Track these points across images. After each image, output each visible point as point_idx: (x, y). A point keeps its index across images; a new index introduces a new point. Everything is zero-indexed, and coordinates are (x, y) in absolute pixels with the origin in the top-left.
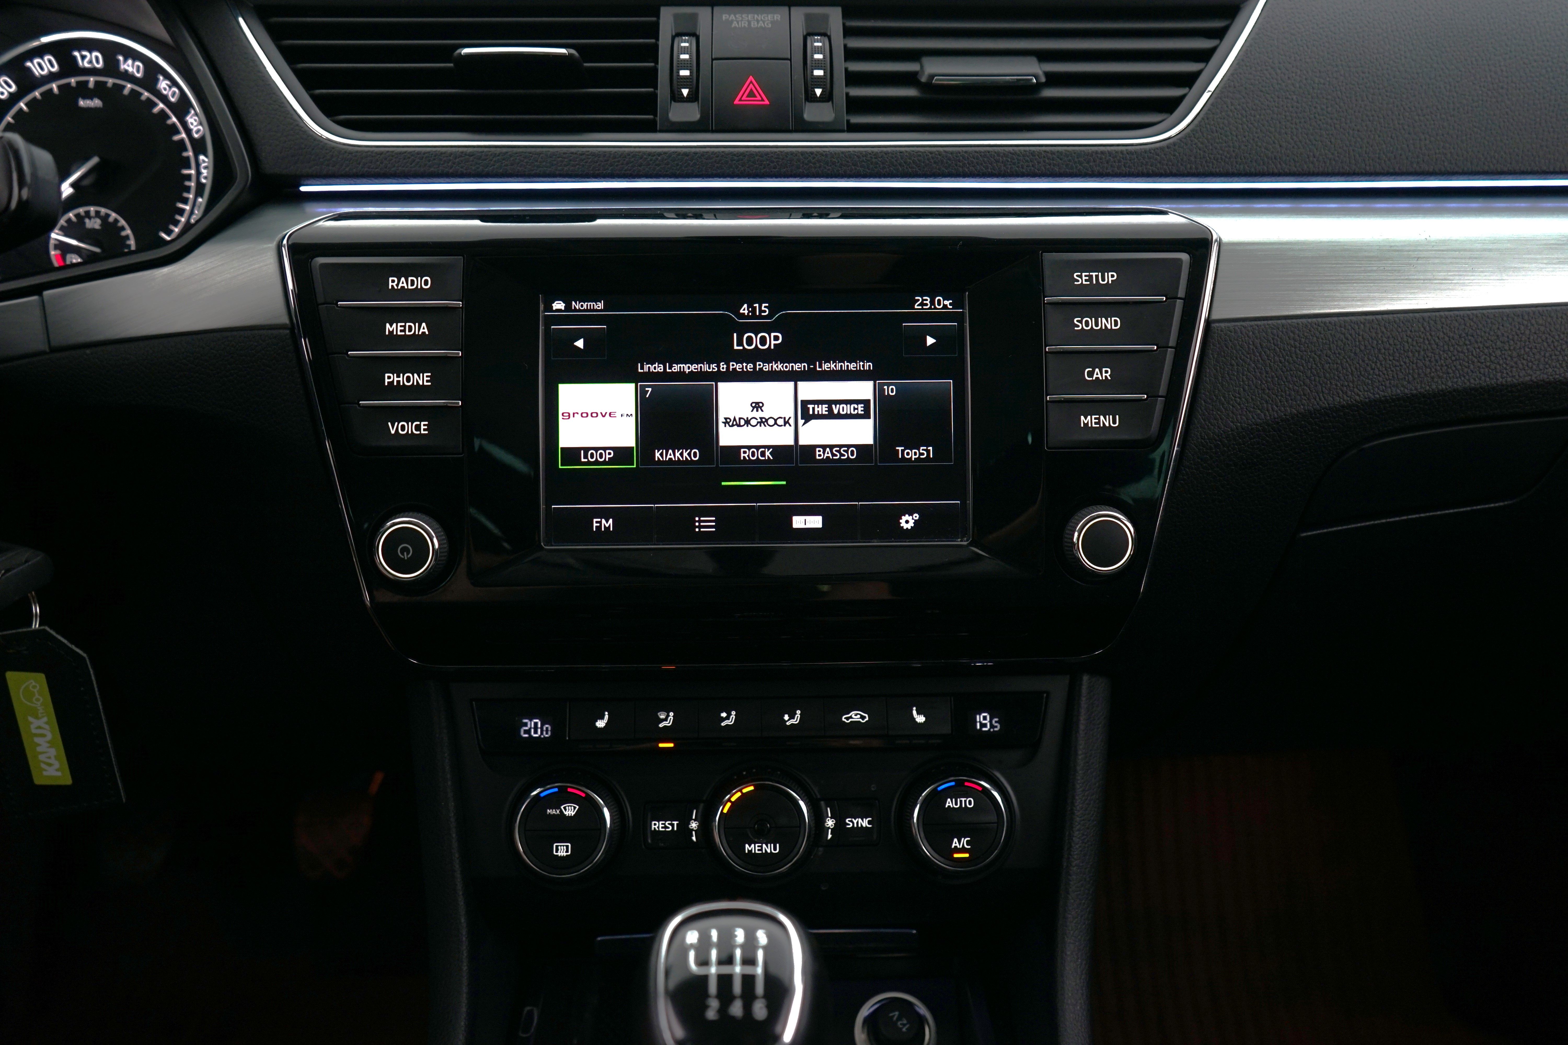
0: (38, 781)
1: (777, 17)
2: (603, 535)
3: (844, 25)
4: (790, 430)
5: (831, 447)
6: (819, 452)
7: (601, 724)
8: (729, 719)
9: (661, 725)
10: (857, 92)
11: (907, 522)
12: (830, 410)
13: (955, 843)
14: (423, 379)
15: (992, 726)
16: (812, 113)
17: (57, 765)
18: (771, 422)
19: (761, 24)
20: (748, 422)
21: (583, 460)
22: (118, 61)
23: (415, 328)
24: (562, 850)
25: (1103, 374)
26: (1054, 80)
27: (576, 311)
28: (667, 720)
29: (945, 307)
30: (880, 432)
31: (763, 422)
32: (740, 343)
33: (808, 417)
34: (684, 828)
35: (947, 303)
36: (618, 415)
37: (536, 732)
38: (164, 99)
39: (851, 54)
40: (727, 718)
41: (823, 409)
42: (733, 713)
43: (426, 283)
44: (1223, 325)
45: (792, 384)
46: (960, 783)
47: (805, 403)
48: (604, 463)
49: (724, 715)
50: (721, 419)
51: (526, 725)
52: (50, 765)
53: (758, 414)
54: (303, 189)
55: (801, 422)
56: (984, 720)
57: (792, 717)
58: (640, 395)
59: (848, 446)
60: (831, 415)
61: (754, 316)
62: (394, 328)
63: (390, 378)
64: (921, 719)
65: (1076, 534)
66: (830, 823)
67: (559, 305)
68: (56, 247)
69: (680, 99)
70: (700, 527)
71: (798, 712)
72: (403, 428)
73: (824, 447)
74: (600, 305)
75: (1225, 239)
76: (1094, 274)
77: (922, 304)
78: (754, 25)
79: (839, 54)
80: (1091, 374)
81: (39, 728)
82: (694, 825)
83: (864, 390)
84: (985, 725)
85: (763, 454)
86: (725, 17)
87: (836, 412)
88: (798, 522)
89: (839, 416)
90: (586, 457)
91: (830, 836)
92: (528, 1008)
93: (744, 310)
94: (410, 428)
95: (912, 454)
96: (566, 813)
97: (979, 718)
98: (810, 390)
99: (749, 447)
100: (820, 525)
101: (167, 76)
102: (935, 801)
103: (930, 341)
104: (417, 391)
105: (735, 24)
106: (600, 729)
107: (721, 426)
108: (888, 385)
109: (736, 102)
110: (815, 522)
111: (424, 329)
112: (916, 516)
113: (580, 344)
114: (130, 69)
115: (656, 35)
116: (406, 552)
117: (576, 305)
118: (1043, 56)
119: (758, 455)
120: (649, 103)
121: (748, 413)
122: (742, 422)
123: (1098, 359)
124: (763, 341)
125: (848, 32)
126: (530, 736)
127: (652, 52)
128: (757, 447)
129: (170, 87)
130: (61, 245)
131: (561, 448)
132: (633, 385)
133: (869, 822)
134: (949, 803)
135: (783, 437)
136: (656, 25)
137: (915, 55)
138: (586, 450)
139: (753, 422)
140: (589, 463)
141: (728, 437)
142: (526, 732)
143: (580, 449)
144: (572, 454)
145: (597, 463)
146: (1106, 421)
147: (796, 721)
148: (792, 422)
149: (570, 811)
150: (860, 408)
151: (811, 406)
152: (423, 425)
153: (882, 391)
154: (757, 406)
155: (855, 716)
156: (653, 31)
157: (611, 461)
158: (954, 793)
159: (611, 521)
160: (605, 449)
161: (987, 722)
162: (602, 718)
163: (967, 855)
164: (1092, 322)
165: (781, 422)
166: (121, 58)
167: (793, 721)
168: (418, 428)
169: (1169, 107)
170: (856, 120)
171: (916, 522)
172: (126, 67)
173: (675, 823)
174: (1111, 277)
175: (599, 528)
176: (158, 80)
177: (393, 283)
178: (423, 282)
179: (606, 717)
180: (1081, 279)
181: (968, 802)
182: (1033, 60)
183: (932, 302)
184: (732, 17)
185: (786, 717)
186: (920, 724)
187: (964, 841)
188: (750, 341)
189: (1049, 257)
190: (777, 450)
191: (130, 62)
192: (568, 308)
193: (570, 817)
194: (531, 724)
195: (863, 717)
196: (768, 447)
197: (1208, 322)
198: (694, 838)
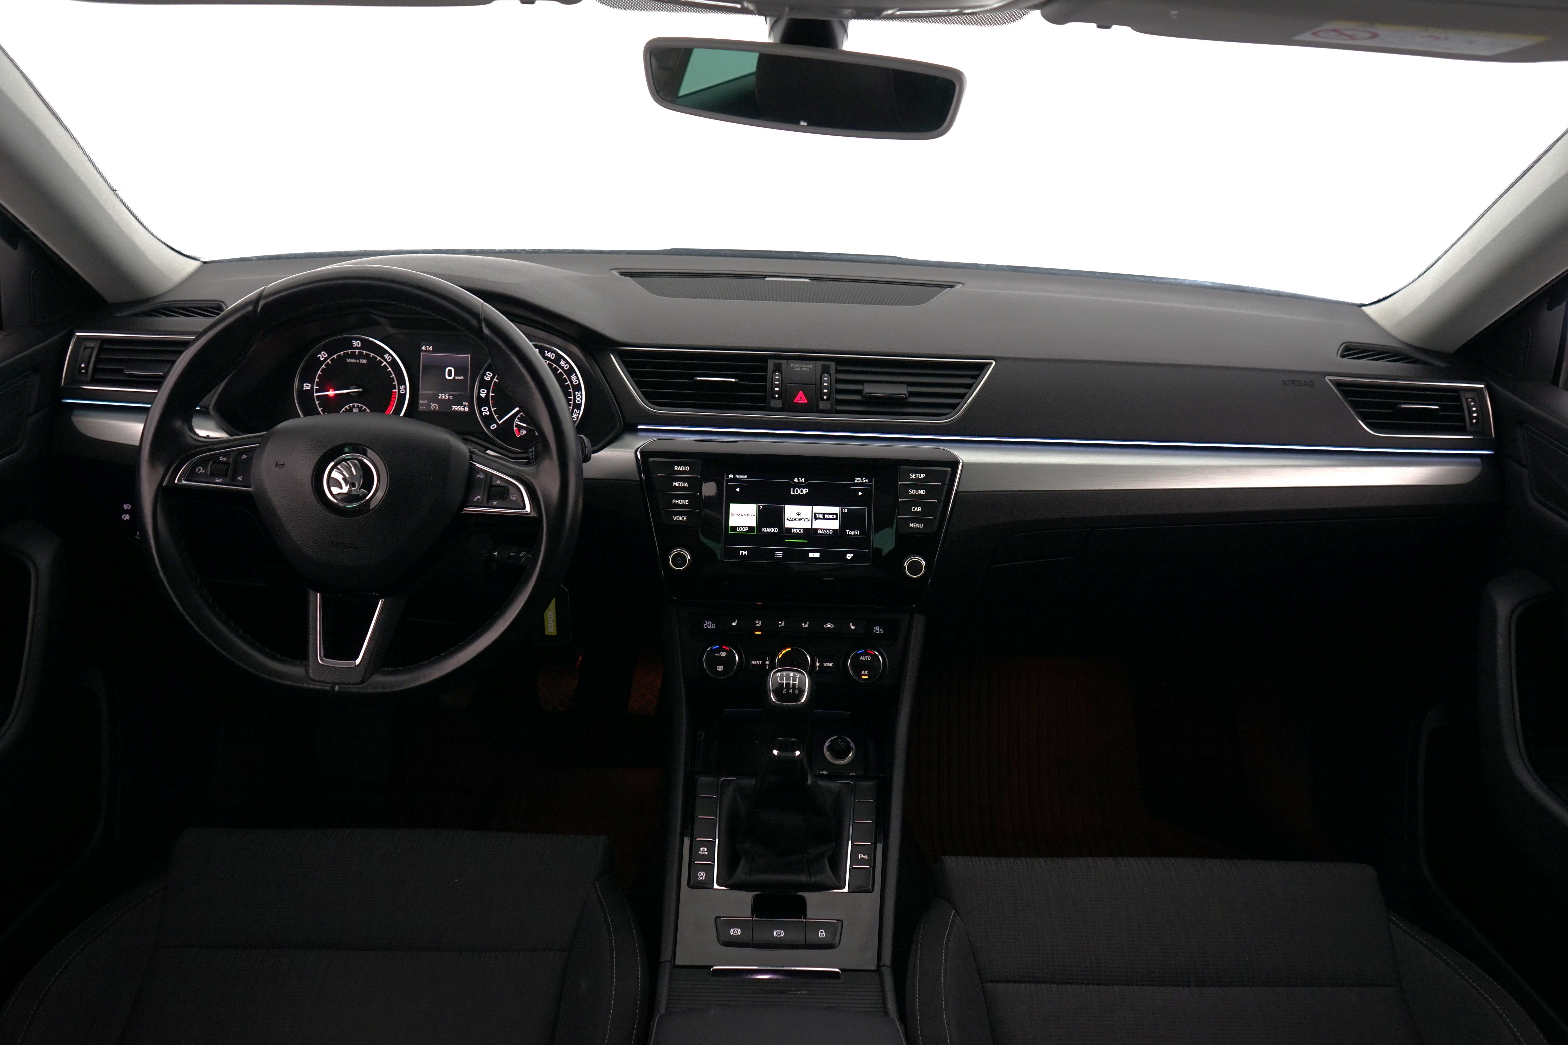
0: (547, 633)
1: (811, 366)
2: (744, 556)
3: (836, 368)
4: (810, 523)
5: (824, 529)
6: (820, 532)
7: (734, 624)
8: (782, 624)
9: (756, 625)
10: (840, 397)
11: (849, 556)
12: (824, 516)
13: (863, 672)
14: (686, 502)
15: (880, 632)
16: (822, 405)
17: (553, 628)
18: (803, 520)
19: (805, 369)
20: (795, 519)
21: (737, 530)
22: (545, 353)
23: (683, 484)
24: (720, 668)
25: (919, 509)
26: (912, 394)
27: (737, 478)
28: (759, 623)
29: (866, 482)
30: (841, 525)
31: (800, 519)
32: (793, 492)
33: (816, 519)
34: (764, 663)
35: (867, 480)
36: (750, 515)
37: (709, 626)
38: (562, 368)
39: (838, 381)
40: (781, 624)
41: (821, 516)
42: (784, 622)
43: (687, 468)
44: (961, 493)
45: (811, 507)
46: (866, 651)
47: (815, 514)
48: (745, 532)
49: (780, 623)
50: (786, 518)
51: (706, 623)
52: (551, 628)
53: (799, 517)
54: (639, 427)
55: (814, 520)
56: (877, 629)
57: (805, 624)
58: (758, 508)
59: (830, 529)
60: (824, 518)
61: (799, 483)
62: (676, 484)
63: (674, 501)
64: (853, 627)
65: (906, 563)
66: (818, 664)
67: (731, 476)
68: (516, 426)
69: (775, 398)
70: (777, 555)
71: (808, 623)
72: (678, 518)
73: (821, 529)
74: (746, 477)
75: (965, 461)
76: (917, 474)
77: (858, 481)
78: (803, 369)
79: (834, 380)
80: (914, 509)
81: (550, 615)
82: (767, 663)
83: (836, 510)
84: (877, 631)
85: (800, 531)
86: (792, 365)
87: (826, 517)
88: (811, 555)
89: (827, 519)
90: (738, 529)
91: (817, 669)
92: (700, 732)
93: (796, 480)
94: (680, 518)
95: (852, 533)
96: (722, 655)
97: (875, 628)
98: (818, 509)
99: (795, 528)
100: (819, 556)
101: (565, 360)
102: (856, 658)
103: (860, 494)
104: (683, 506)
105: (795, 369)
106: (734, 626)
107: (786, 520)
108: (845, 508)
109: (795, 401)
110: (817, 555)
111: (686, 485)
112: (852, 555)
113: (738, 490)
114: (549, 356)
115: (766, 371)
116: (679, 561)
117: (737, 476)
118: (910, 384)
119: (798, 531)
120: (763, 399)
121: (795, 516)
122: (793, 519)
123: (917, 505)
124: (802, 491)
125: (837, 371)
126: (707, 628)
127: (764, 379)
128: (798, 529)
129: (566, 364)
130: (518, 426)
131: (731, 526)
132: (756, 505)
133: (832, 665)
134: (862, 658)
135: (807, 525)
136: (766, 367)
137: (861, 382)
138: (739, 527)
139: (797, 520)
140: (739, 532)
141: (788, 524)
142: (706, 626)
143: (736, 527)
144: (734, 528)
145: (742, 531)
146: (919, 526)
147: (807, 626)
148: (810, 520)
149: (723, 654)
150: (834, 517)
151: (817, 515)
152: (685, 517)
153: (842, 510)
154: (799, 514)
155: (829, 625)
156: (765, 369)
157: (747, 531)
158: (864, 654)
159: (746, 552)
160: (745, 527)
161: (878, 630)
162: (735, 622)
163: (867, 677)
164: (915, 491)
165: (807, 520)
166: (546, 352)
167: (806, 626)
168: (683, 518)
169: (954, 406)
170: (839, 408)
171: (852, 557)
172: (548, 355)
173: (761, 662)
174: (923, 475)
175: (742, 554)
176: (561, 361)
177: (676, 468)
178: (686, 468)
179: (736, 622)
180: (913, 476)
181: (869, 658)
182: (905, 386)
183: (862, 480)
184: (794, 366)
185: (803, 624)
186: (853, 629)
187: (866, 672)
188: (797, 491)
189: (903, 468)
190: (805, 530)
191: (550, 353)
192: (734, 477)
193: (723, 657)
194: (707, 623)
195: (832, 626)
196: (802, 529)
197: (956, 491)
198: (767, 668)
